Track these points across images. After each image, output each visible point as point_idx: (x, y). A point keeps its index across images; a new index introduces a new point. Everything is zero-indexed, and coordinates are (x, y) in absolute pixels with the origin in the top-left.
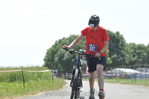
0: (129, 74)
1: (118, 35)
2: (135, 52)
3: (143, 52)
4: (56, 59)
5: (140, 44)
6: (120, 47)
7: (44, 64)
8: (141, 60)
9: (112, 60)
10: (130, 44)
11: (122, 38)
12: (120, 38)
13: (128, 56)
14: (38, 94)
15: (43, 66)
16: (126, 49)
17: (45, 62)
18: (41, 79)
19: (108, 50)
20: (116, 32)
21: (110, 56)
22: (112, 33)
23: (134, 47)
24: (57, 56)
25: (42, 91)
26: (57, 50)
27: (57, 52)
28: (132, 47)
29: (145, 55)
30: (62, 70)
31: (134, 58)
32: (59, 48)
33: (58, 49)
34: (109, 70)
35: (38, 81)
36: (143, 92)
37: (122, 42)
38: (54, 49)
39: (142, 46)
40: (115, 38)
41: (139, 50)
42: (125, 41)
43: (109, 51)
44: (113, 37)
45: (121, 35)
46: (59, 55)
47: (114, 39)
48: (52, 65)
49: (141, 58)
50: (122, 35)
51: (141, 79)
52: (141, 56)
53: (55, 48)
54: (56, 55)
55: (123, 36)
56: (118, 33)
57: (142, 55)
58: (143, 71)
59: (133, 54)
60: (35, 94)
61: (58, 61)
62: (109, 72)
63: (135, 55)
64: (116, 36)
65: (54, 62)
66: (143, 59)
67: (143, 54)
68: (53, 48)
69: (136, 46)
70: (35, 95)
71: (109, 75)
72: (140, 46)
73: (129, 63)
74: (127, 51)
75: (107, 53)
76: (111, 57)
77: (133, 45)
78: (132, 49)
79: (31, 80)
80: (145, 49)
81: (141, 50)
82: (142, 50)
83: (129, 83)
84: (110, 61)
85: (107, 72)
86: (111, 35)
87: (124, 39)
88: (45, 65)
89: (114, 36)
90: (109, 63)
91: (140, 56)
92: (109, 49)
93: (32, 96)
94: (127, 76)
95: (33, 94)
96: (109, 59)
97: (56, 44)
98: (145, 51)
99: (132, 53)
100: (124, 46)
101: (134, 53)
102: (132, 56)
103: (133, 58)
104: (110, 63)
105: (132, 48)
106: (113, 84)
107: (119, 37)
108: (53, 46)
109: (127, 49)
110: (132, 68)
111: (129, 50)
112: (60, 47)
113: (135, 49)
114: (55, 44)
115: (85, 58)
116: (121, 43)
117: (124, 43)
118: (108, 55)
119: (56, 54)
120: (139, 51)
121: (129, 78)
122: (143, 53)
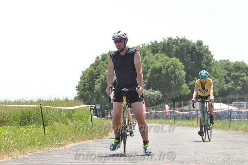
0: (218, 112)
1: (201, 47)
2: (229, 75)
3: (242, 74)
4: (98, 87)
5: (237, 62)
6: (204, 67)
7: (77, 96)
8: (239, 88)
9: (190, 89)
10: (221, 61)
11: (207, 51)
12: (203, 52)
13: (218, 82)
14: (67, 146)
15: (76, 99)
16: (213, 70)
17: (78, 92)
18: (72, 121)
19: (183, 71)
20: (198, 41)
21: (187, 82)
22: (191, 43)
23: (228, 66)
24: (99, 82)
25: (74, 141)
26: (98, 72)
27: (99, 75)
28: (224, 66)
29: (245, 79)
30: (107, 105)
31: (227, 85)
32: (102, 68)
33: (100, 70)
34: (185, 105)
35: (67, 124)
36: (243, 141)
37: (207, 58)
38: (94, 71)
39: (241, 64)
40: (196, 51)
41: (236, 72)
42: (212, 56)
43: (185, 72)
44: (192, 50)
45: (205, 46)
46: (102, 80)
47: (194, 53)
48: (90, 96)
49: (239, 85)
50: (208, 46)
51: (240, 121)
52: (240, 82)
53: (95, 68)
54: (98, 80)
55: (208, 48)
56: (200, 43)
57: (241, 80)
58: (243, 106)
59: (226, 79)
60: (62, 145)
61: (100, 90)
62: (186, 108)
63: (229, 79)
64: (197, 47)
65: (93, 92)
66: (243, 86)
67: (242, 78)
68: (93, 68)
69: (231, 65)
70: (64, 147)
71: (186, 113)
72: (237, 64)
73: (219, 93)
74: (215, 72)
75: (183, 77)
76: (188, 84)
77: (225, 63)
78: (225, 71)
79: (55, 123)
80: (246, 70)
81: (239, 72)
82: (241, 72)
83: (219, 128)
84: (187, 89)
85: (181, 108)
86: (189, 46)
87: (210, 53)
88: (79, 96)
89: (194, 48)
90: (185, 93)
91: (238, 81)
92: (185, 70)
93: (57, 148)
94: (216, 115)
95: (59, 146)
96: (185, 86)
97: (97, 63)
98: (246, 73)
99: (225, 77)
100: (211, 65)
101: (227, 77)
102: (225, 82)
103: (225, 86)
104: (187, 94)
105: (225, 68)
106: (193, 128)
107: (202, 49)
108: (92, 65)
109: (216, 70)
110: (224, 102)
111: (218, 72)
112: (104, 67)
113: (229, 70)
114: (96, 61)
115: (145, 85)
116: (206, 60)
117: (210, 60)
118: (184, 81)
119: (97, 78)
120: (236, 74)
121: (219, 119)
122: (243, 76)
